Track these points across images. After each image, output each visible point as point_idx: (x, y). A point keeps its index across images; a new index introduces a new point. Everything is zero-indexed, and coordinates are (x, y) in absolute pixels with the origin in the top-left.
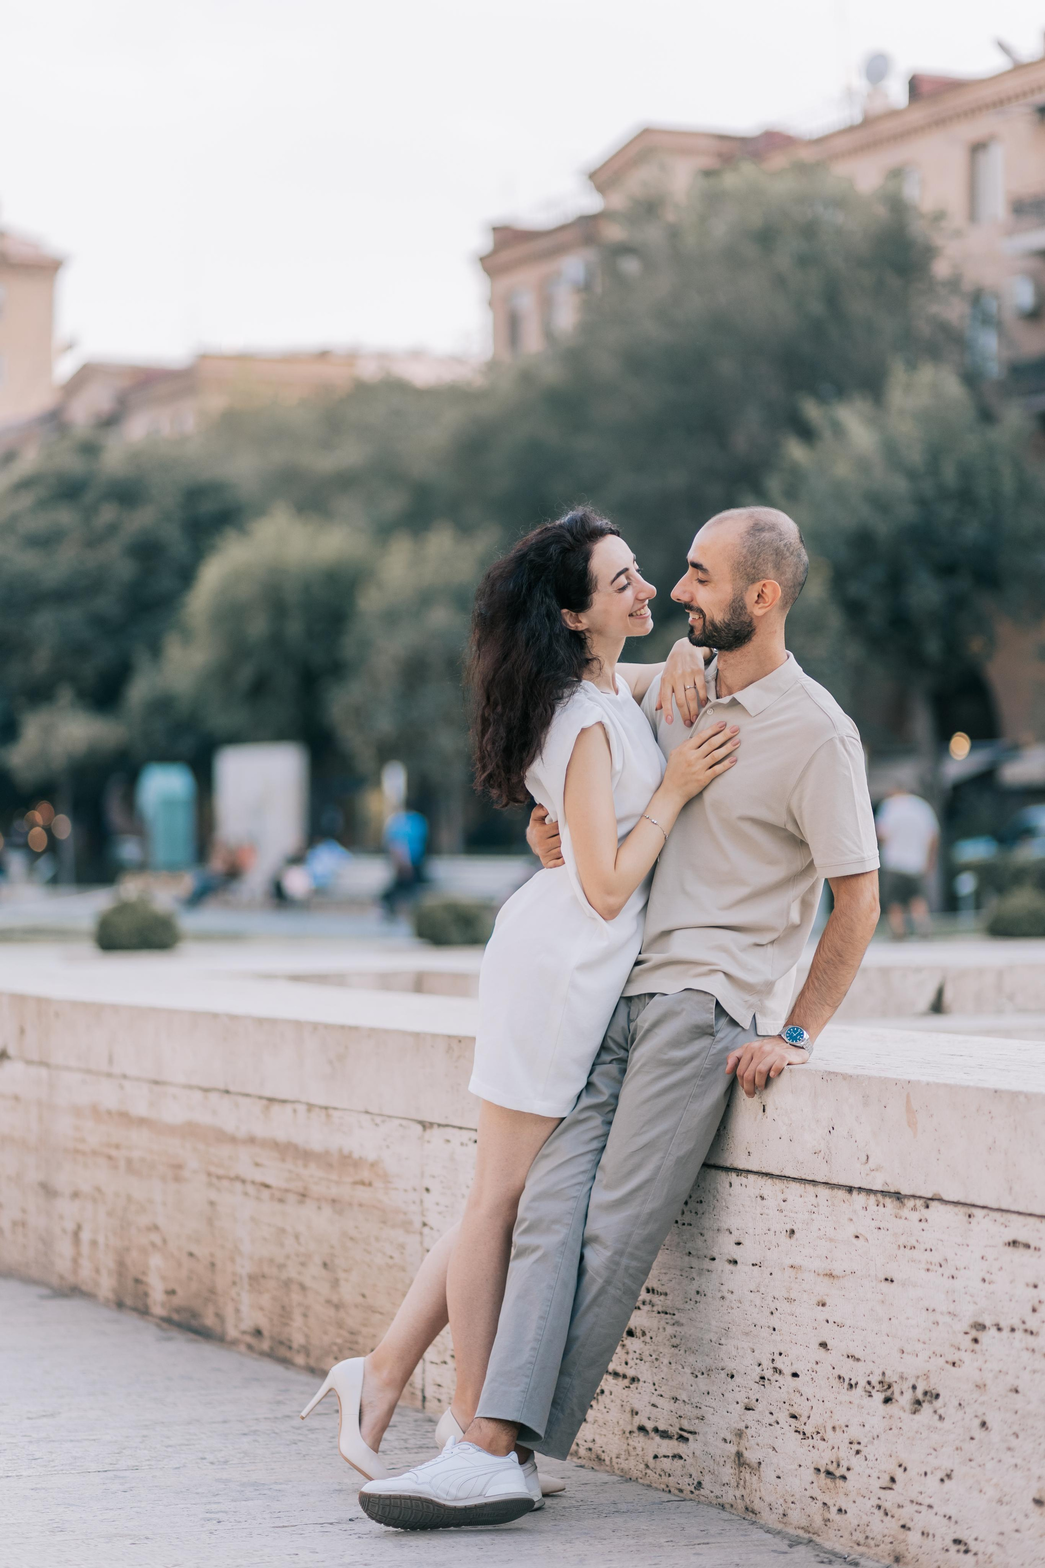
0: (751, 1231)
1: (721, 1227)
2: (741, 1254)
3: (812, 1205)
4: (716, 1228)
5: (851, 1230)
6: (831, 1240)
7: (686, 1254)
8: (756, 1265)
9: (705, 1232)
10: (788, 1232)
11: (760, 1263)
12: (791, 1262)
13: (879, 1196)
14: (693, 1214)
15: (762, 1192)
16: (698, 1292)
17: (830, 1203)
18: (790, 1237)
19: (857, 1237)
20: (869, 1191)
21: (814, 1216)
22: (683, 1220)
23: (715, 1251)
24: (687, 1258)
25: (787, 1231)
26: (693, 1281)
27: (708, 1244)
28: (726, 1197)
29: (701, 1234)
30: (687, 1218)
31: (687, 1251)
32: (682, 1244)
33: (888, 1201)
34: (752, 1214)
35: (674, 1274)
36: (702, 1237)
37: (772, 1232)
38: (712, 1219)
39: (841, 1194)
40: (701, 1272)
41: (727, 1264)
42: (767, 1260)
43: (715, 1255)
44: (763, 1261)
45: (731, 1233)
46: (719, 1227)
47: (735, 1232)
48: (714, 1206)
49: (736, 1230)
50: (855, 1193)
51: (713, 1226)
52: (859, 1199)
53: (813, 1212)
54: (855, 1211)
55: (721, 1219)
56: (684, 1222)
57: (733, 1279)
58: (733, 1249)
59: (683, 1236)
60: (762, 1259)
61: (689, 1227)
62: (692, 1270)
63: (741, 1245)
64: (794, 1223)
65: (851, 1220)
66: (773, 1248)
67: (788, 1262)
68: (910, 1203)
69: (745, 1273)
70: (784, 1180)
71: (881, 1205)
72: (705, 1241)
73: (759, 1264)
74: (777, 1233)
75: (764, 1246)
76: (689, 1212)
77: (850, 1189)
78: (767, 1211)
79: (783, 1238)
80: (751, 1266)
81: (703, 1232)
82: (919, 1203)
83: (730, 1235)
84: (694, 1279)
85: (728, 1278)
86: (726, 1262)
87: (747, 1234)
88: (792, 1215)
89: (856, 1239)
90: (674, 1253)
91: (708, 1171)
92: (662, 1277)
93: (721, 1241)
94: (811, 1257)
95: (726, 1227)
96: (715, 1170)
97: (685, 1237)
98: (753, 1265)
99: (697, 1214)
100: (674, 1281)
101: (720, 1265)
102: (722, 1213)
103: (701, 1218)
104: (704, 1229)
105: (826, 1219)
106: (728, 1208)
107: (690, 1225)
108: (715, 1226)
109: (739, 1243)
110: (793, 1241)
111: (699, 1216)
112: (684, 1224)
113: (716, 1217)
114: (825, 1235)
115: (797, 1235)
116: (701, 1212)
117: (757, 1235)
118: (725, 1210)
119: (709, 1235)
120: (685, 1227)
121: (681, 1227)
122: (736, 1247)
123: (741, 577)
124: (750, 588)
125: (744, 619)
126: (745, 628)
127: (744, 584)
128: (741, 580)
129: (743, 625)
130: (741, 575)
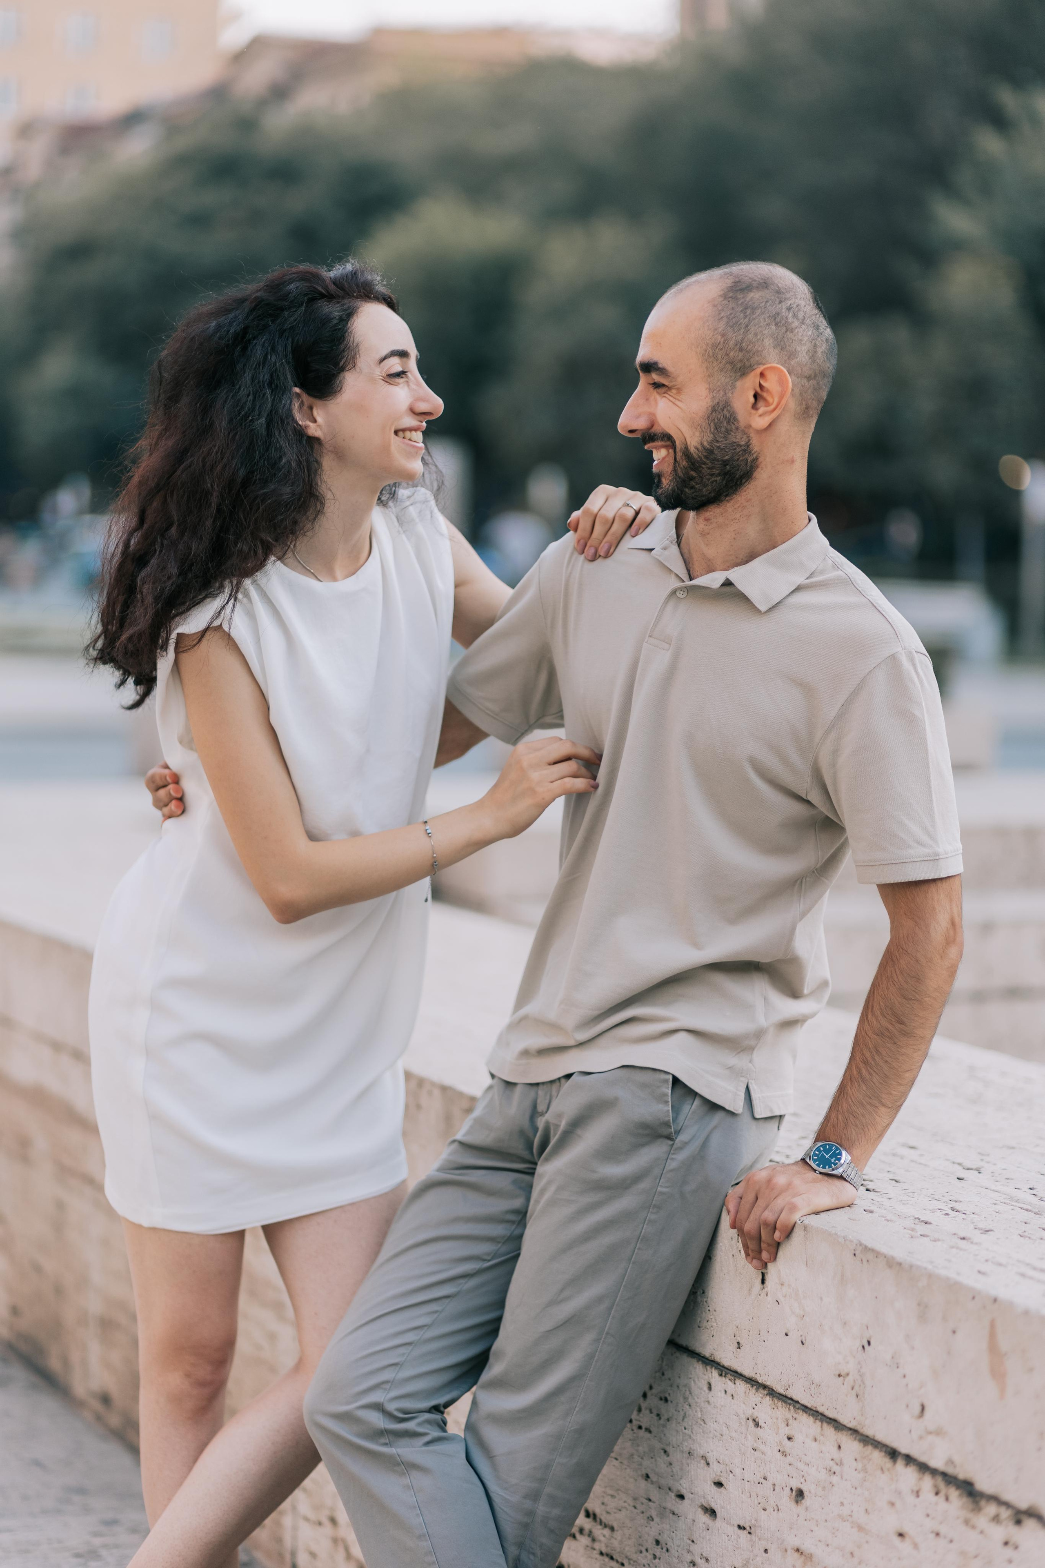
0: (737, 1471)
1: (694, 1450)
2: (722, 1502)
3: (832, 1459)
4: (686, 1449)
5: (891, 1522)
6: (860, 1528)
7: (642, 1476)
8: (744, 1528)
9: (670, 1449)
10: (794, 1492)
11: (750, 1528)
12: (796, 1542)
13: (939, 1479)
14: (654, 1416)
15: (756, 1414)
16: (658, 1542)
17: (860, 1465)
18: (797, 1502)
19: (901, 1535)
20: (924, 1468)
21: (835, 1479)
22: (640, 1421)
23: (685, 1485)
24: (643, 1483)
25: (791, 1489)
26: (652, 1523)
27: (674, 1471)
28: (702, 1404)
29: (665, 1452)
30: (645, 1419)
31: (644, 1472)
32: (636, 1458)
33: (954, 1493)
34: (741, 1445)
36: (665, 1457)
37: (768, 1485)
38: (681, 1433)
39: (877, 1456)
40: (663, 1512)
42: (761, 1526)
43: (684, 1491)
44: (755, 1526)
45: (708, 1464)
46: (691, 1448)
47: (714, 1465)
48: (685, 1413)
49: (715, 1463)
50: (900, 1463)
51: (681, 1444)
52: (906, 1475)
53: (832, 1471)
54: (899, 1493)
55: (694, 1438)
56: (641, 1424)
57: (710, 1540)
58: (710, 1491)
59: (638, 1446)
60: (753, 1522)
61: (648, 1435)
62: (650, 1503)
63: (722, 1488)
64: (803, 1480)
65: (892, 1504)
66: (770, 1510)
67: (793, 1541)
68: (991, 1509)
69: (726, 1536)
70: (790, 1404)
71: (942, 1495)
72: (671, 1464)
73: (748, 1529)
74: (776, 1488)
75: (756, 1502)
76: (648, 1412)
77: (893, 1454)
78: (762, 1447)
79: (786, 1500)
80: (736, 1528)
81: (667, 1449)
82: (1005, 1513)
83: (706, 1467)
84: (653, 1520)
85: (701, 1534)
86: (700, 1510)
87: (731, 1475)
88: (801, 1466)
89: (900, 1538)
90: (628, 1470)
91: (678, 1354)
92: (608, 1500)
93: (692, 1473)
94: (828, 1545)
95: (702, 1453)
96: (688, 1356)
97: (641, 1448)
98: (739, 1527)
99: (660, 1419)
100: (624, 1512)
101: (688, 1509)
102: (695, 1427)
103: (664, 1426)
104: (669, 1444)
105: (853, 1490)
106: (705, 1423)
107: (649, 1431)
108: (686, 1446)
109: (719, 1484)
110: (800, 1509)
111: (662, 1422)
112: (640, 1427)
113: (686, 1431)
114: (851, 1516)
115: (807, 1501)
116: (666, 1417)
117: (746, 1480)
118: (701, 1425)
119: (676, 1456)
120: (642, 1433)
121: (636, 1430)
122: (714, 1489)
123: (722, 370)
124: (739, 384)
125: (737, 439)
126: (739, 456)
127: (728, 380)
128: (723, 374)
129: (735, 449)
130: (721, 366)
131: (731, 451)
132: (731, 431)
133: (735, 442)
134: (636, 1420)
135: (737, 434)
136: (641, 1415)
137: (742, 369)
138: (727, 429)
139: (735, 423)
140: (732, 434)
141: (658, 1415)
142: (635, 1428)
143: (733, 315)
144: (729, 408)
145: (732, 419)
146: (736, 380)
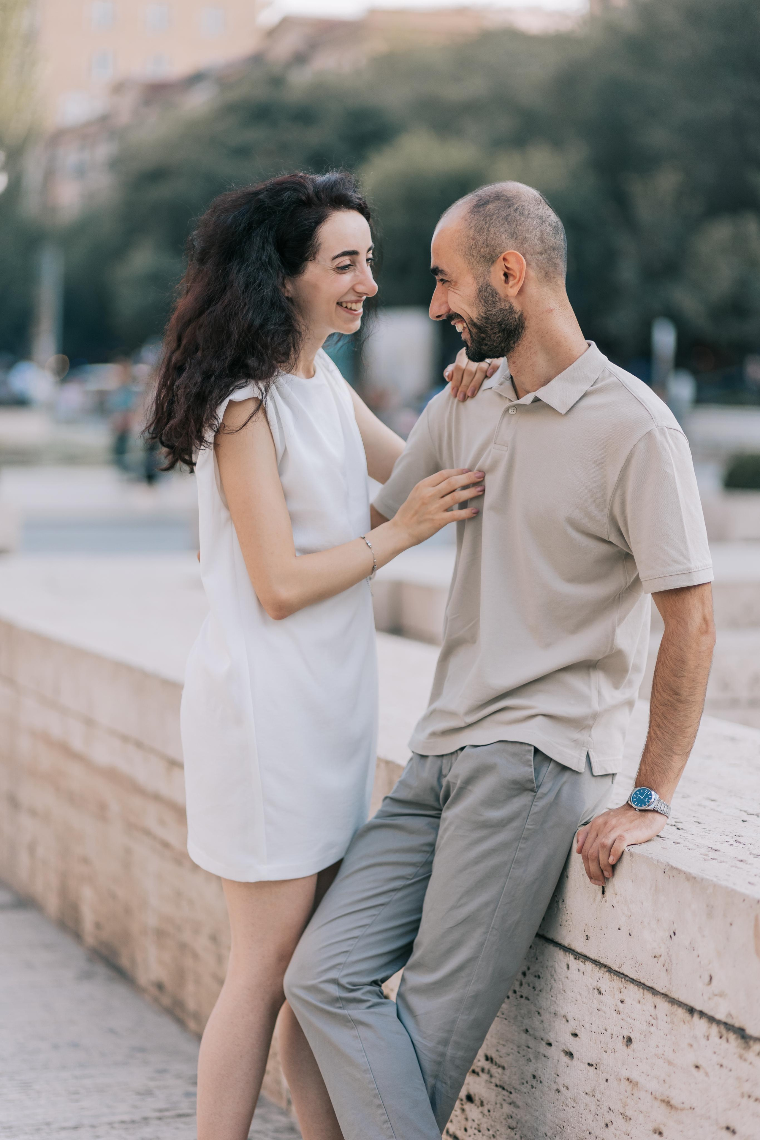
0: (587, 1025)
1: (558, 1012)
2: (577, 1048)
3: (651, 1016)
4: (553, 1011)
5: (690, 1058)
6: (670, 1063)
7: (523, 1030)
8: (592, 1065)
9: (542, 1011)
10: (625, 1039)
12: (629, 1074)
13: (722, 1027)
14: (531, 988)
15: (599, 985)
16: (534, 1076)
17: (669, 1020)
18: (627, 1046)
19: (697, 1067)
20: (711, 1019)
21: (653, 1029)
22: (521, 992)
23: (552, 1036)
24: (524, 1036)
25: (624, 1037)
26: (530, 1063)
27: (545, 1026)
28: (564, 979)
29: (539, 1013)
30: (525, 991)
31: (524, 1028)
32: (519, 1018)
33: (732, 1037)
34: (590, 1007)
35: (512, 1049)
36: (539, 1017)
37: (608, 1034)
38: (549, 1000)
39: (681, 1012)
40: (538, 1055)
41: (562, 1054)
42: (603, 1064)
43: (551, 1041)
44: (599, 1063)
45: (568, 1021)
46: (556, 1010)
47: (572, 1022)
48: (552, 986)
49: (573, 1020)
50: (696, 1016)
51: (550, 1007)
52: (701, 1025)
53: (651, 1024)
54: (695, 1037)
55: (558, 1003)
56: (523, 994)
57: (569, 1074)
58: (569, 1039)
59: (520, 1009)
60: (598, 1060)
61: (527, 1002)
62: (529, 1050)
63: (577, 1038)
64: (631, 1031)
65: (691, 1046)
66: (609, 1052)
67: (626, 1074)
68: (757, 1047)
69: (581, 1071)
70: (622, 978)
71: (724, 1038)
72: (542, 1022)
73: (595, 1065)
74: (614, 1036)
75: (600, 1047)
76: (527, 985)
77: (691, 1010)
78: (604, 1008)
79: (620, 1044)
80: (587, 1065)
81: (540, 1011)
83: (566, 1024)
84: (531, 1061)
85: (564, 1071)
86: (562, 1053)
87: (583, 1028)
88: (630, 1020)
89: (697, 1069)
90: (512, 1026)
91: (544, 943)
92: (500, 1048)
93: (557, 1027)
94: (648, 1075)
95: (563, 1013)
96: (553, 946)
97: (522, 1011)
98: (589, 1064)
99: (535, 990)
100: (511, 1057)
101: (554, 1052)
102: (559, 996)
103: (538, 995)
104: (541, 1008)
105: (665, 1036)
106: (565, 992)
107: (527, 999)
108: (552, 1009)
109: (575, 1035)
110: (629, 1051)
111: (536, 992)
112: (522, 997)
113: (553, 998)
114: (663, 1054)
115: (634, 1045)
116: (539, 989)
117: (593, 1031)
118: (562, 994)
119: (546, 1016)
120: (523, 1000)
121: (519, 999)
122: (572, 1038)
123: (478, 263)
124: (492, 269)
125: (502, 306)
126: (507, 317)
127: (484, 268)
128: (480, 266)
129: (503, 313)
130: (477, 260)
131: (501, 315)
132: (496, 302)
133: (501, 309)
134: (519, 991)
135: (501, 302)
136: (522, 988)
137: (491, 259)
138: (493, 301)
139: (497, 296)
140: (498, 303)
141: (534, 988)
142: (518, 997)
143: (478, 224)
144: (490, 287)
145: (494, 294)
146: (490, 267)
